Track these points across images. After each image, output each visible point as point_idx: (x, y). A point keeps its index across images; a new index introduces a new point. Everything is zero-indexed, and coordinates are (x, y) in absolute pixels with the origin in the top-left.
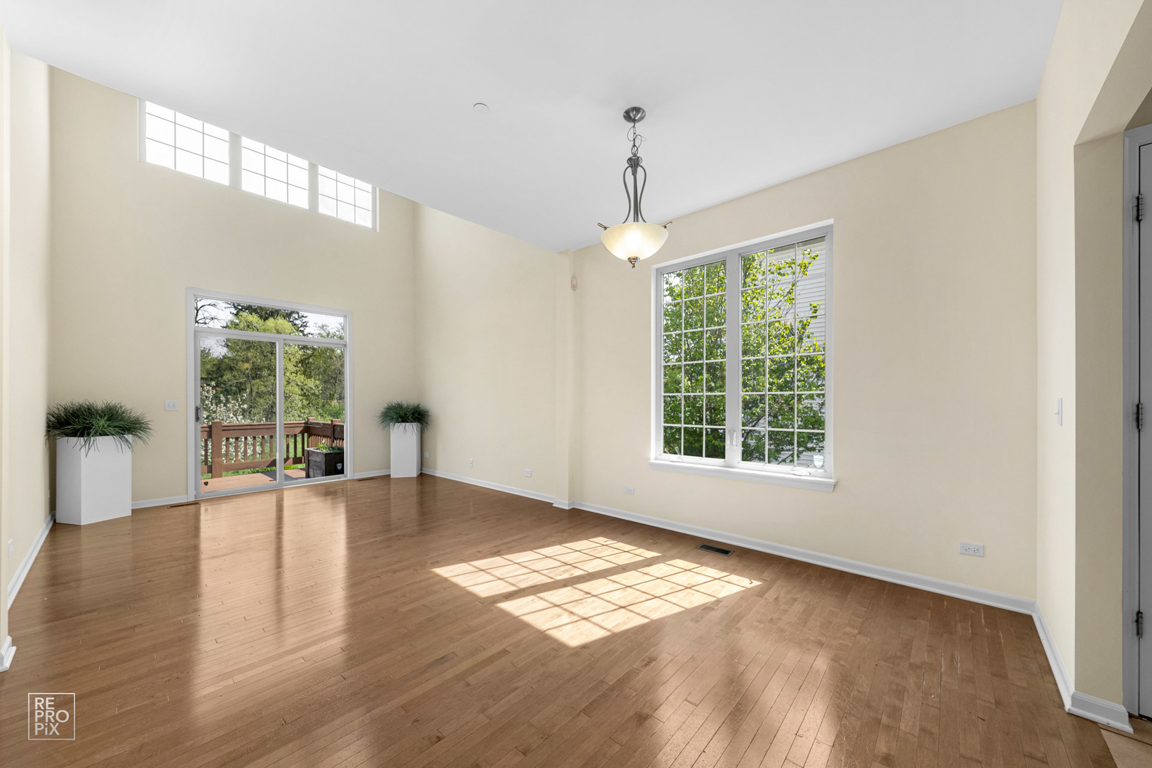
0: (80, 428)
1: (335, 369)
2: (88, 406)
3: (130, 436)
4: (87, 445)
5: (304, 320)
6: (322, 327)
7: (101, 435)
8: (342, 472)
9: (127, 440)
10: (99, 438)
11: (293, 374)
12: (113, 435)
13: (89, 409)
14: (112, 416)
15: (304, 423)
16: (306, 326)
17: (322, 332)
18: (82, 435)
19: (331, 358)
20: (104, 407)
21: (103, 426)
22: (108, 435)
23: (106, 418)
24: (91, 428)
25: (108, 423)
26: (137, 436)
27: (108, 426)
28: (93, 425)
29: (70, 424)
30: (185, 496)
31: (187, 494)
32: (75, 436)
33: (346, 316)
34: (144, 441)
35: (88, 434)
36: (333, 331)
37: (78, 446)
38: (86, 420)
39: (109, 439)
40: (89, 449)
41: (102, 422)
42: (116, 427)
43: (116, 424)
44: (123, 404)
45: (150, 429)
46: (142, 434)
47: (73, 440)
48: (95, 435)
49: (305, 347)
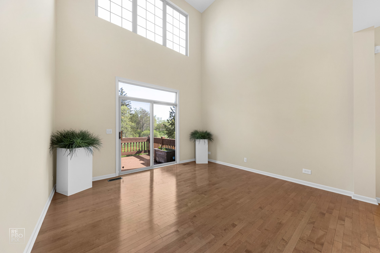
0: (68, 144)
1: (139, 121)
2: (72, 132)
3: (92, 147)
4: (71, 153)
5: (131, 107)
6: (135, 109)
7: (78, 147)
8: (174, 160)
9: (91, 150)
10: (77, 149)
11: (128, 122)
12: (84, 147)
13: (72, 133)
14: (83, 137)
15: (148, 138)
16: (131, 108)
17: (135, 110)
18: (69, 148)
19: (137, 117)
20: (79, 132)
21: (79, 142)
22: (81, 147)
23: (81, 138)
24: (73, 144)
25: (82, 141)
26: (95, 147)
27: (82, 142)
28: (74, 142)
29: (63, 142)
30: (115, 174)
31: (115, 173)
32: (65, 148)
33: (176, 93)
34: (99, 150)
35: (72, 147)
36: (138, 110)
37: (67, 154)
38: (71, 139)
39: (82, 149)
40: (72, 156)
41: (79, 140)
42: (85, 143)
43: (86, 142)
44: (88, 131)
45: (101, 143)
46: (97, 146)
47: (64, 150)
48: (75, 147)
49: (131, 114)
